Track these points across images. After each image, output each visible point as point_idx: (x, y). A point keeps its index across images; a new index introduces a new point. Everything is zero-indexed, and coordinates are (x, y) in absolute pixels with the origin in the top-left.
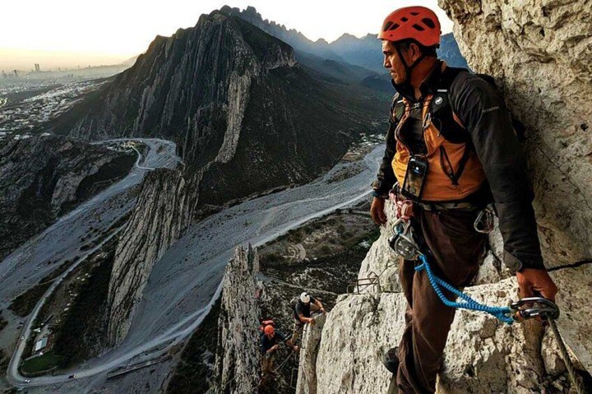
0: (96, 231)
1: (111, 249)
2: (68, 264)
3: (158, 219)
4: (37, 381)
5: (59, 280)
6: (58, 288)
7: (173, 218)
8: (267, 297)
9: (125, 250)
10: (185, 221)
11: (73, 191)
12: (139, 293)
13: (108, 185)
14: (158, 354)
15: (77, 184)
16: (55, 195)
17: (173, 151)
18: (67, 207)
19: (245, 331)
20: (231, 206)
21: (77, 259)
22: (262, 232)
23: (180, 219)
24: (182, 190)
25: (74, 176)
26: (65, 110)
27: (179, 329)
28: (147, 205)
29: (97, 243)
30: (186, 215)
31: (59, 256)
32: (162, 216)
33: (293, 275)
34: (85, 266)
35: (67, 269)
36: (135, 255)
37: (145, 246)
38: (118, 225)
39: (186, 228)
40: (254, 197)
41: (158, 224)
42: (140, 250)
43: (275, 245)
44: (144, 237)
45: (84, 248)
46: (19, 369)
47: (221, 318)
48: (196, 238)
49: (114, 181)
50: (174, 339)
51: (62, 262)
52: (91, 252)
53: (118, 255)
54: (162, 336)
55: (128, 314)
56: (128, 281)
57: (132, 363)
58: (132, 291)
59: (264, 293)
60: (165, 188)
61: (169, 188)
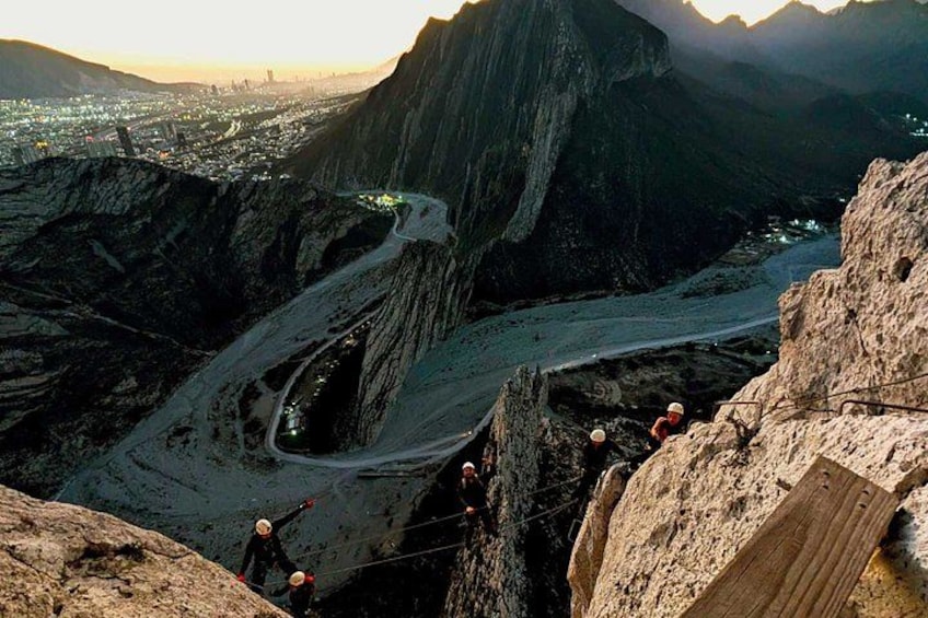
0: (345, 312)
1: (362, 336)
2: (316, 345)
3: (418, 310)
4: (292, 457)
5: (307, 361)
6: (307, 369)
7: (437, 312)
8: (553, 441)
9: (377, 342)
10: (453, 319)
11: (319, 257)
12: (392, 396)
13: (359, 255)
14: (411, 467)
15: (323, 248)
16: (300, 260)
17: (443, 215)
18: (313, 277)
19: (517, 472)
20: (518, 308)
21: (325, 341)
22: (558, 353)
23: (446, 314)
24: (452, 275)
25: (319, 238)
26: (306, 142)
27: (436, 448)
28: (406, 289)
29: (347, 326)
30: (454, 310)
31: (307, 334)
32: (422, 307)
33: (596, 420)
34: (335, 351)
35: (315, 350)
36: (390, 350)
37: (401, 341)
38: (369, 309)
39: (453, 328)
40: (553, 300)
41: (418, 316)
42: (394, 345)
43: (576, 376)
44: (400, 330)
45: (334, 330)
46: (276, 441)
47: (489, 449)
48: (466, 344)
49: (366, 250)
50: (430, 457)
51: (310, 342)
52: (339, 336)
53: (370, 346)
54: (415, 450)
55: (381, 415)
56: (380, 379)
57: (382, 468)
58: (384, 392)
59: (549, 433)
60: (429, 270)
61: (435, 270)
